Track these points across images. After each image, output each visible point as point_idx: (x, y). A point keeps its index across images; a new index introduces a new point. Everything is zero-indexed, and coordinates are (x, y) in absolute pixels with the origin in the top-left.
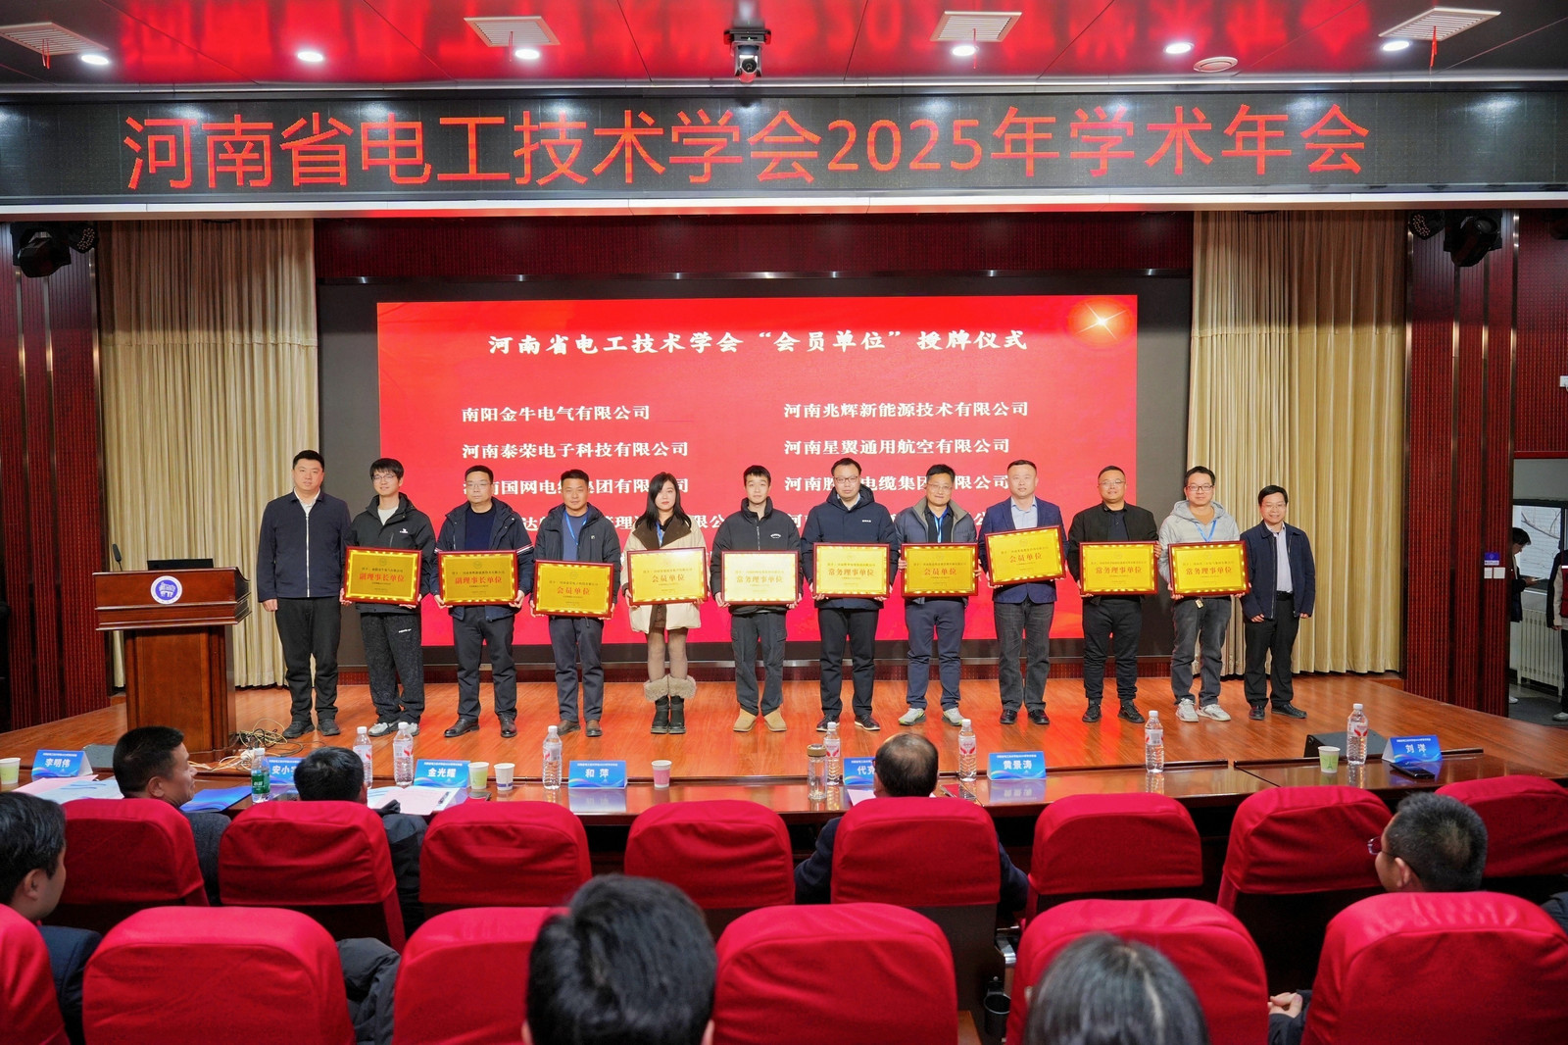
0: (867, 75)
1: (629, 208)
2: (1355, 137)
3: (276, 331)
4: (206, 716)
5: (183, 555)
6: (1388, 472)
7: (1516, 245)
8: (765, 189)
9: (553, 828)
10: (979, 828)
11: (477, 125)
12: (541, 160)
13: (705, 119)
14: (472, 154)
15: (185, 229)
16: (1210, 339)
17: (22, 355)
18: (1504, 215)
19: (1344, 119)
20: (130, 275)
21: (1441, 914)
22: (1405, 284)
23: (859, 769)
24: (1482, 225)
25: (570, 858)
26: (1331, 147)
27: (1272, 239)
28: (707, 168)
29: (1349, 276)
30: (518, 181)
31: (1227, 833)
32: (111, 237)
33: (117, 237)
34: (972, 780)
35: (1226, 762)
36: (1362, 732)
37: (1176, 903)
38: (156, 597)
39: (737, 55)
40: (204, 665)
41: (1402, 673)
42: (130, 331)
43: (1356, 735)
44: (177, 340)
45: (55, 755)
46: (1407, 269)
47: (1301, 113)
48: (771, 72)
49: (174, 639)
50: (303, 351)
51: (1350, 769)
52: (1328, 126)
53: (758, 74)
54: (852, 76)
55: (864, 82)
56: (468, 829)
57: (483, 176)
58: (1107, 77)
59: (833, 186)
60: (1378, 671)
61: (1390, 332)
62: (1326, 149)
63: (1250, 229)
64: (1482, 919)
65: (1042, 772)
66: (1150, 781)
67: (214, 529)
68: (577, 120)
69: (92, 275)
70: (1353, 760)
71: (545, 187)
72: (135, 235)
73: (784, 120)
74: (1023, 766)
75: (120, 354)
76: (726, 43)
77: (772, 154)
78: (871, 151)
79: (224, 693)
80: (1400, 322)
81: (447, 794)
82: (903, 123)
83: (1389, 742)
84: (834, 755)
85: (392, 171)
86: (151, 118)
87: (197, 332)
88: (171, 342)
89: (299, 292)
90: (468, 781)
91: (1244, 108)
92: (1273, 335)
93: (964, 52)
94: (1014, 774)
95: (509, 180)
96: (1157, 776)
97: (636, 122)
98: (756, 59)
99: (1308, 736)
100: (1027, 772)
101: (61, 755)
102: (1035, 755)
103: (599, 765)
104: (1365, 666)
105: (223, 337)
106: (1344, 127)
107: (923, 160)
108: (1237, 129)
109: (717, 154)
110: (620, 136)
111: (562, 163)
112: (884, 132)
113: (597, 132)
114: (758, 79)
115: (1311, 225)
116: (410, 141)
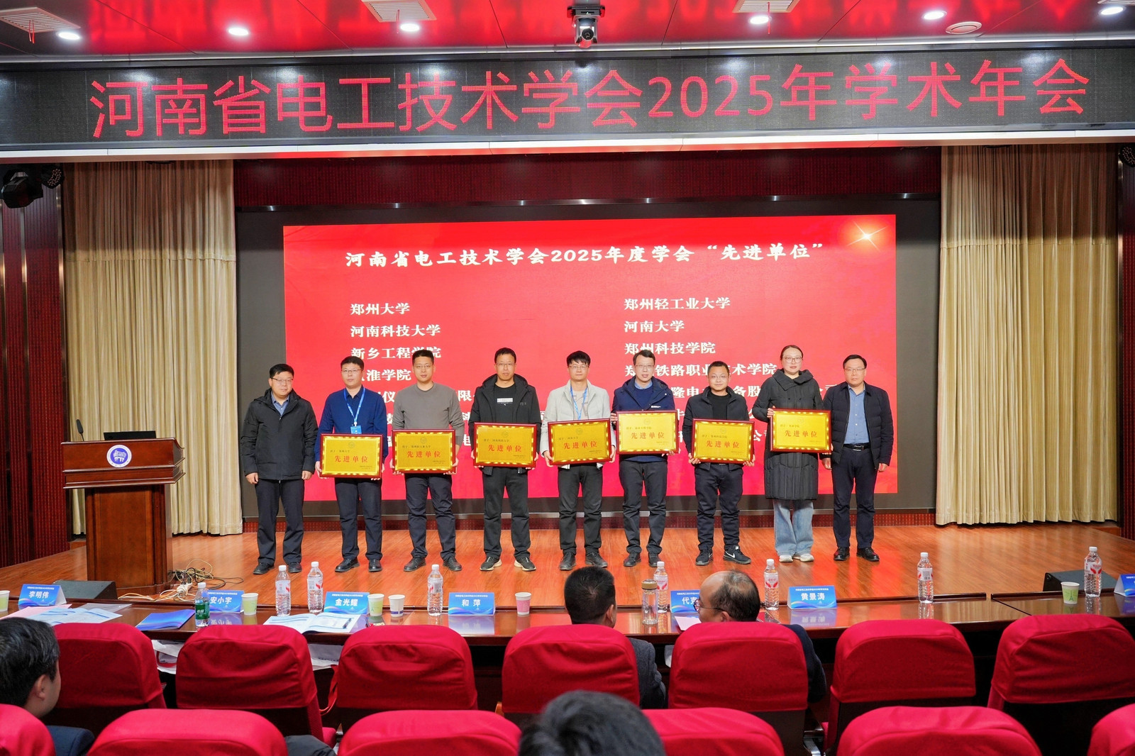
0: (680, 41)
1: (490, 149)
2: (1078, 85)
3: (203, 249)
4: (150, 557)
5: (129, 429)
6: (1105, 357)
8: (599, 132)
9: (445, 647)
10: (791, 647)
11: (369, 83)
12: (419, 112)
13: (550, 77)
14: (365, 102)
15: (132, 169)
16: (955, 249)
19: (1068, 70)
20: (88, 205)
22: (1117, 204)
23: (683, 600)
25: (458, 672)
26: (1057, 95)
27: (1006, 168)
28: (552, 115)
29: (1069, 197)
30: (401, 128)
32: (74, 174)
33: (78, 176)
34: (775, 609)
35: (984, 594)
36: (1097, 570)
37: (969, 710)
38: (111, 462)
39: (578, 25)
40: (148, 516)
41: (1120, 522)
42: (87, 250)
43: (1092, 573)
44: (125, 257)
45: (36, 588)
46: (1117, 191)
47: (1032, 66)
48: (605, 39)
49: (125, 495)
50: (225, 265)
52: (1054, 76)
53: (595, 41)
54: (667, 41)
55: (678, 46)
56: (376, 648)
57: (373, 125)
58: (875, 39)
59: (652, 129)
60: (1099, 520)
61: (1104, 243)
62: (1054, 95)
63: (988, 159)
65: (834, 602)
66: (922, 610)
67: (154, 407)
69: (59, 206)
70: (1090, 593)
71: (422, 132)
72: (92, 173)
73: (613, 77)
74: (817, 597)
75: (80, 268)
76: (568, 17)
77: (603, 105)
78: (684, 101)
79: (163, 539)
80: (1112, 234)
81: (351, 619)
82: (710, 78)
83: (1120, 578)
84: (663, 588)
85: (301, 121)
86: (111, 81)
87: (141, 251)
88: (120, 258)
89: (221, 218)
90: (368, 609)
91: (987, 63)
92: (1007, 246)
93: (760, 21)
94: (810, 604)
95: (394, 128)
96: (928, 606)
97: (496, 81)
98: (593, 29)
99: (1046, 574)
100: (820, 602)
101: (41, 588)
102: (828, 589)
103: (472, 596)
104: (1088, 516)
105: (161, 254)
106: (1070, 77)
107: (727, 107)
108: (981, 80)
109: (560, 105)
110: (482, 92)
111: (436, 113)
112: (694, 86)
113: (464, 88)
114: (595, 45)
115: (1037, 156)
116: (316, 98)
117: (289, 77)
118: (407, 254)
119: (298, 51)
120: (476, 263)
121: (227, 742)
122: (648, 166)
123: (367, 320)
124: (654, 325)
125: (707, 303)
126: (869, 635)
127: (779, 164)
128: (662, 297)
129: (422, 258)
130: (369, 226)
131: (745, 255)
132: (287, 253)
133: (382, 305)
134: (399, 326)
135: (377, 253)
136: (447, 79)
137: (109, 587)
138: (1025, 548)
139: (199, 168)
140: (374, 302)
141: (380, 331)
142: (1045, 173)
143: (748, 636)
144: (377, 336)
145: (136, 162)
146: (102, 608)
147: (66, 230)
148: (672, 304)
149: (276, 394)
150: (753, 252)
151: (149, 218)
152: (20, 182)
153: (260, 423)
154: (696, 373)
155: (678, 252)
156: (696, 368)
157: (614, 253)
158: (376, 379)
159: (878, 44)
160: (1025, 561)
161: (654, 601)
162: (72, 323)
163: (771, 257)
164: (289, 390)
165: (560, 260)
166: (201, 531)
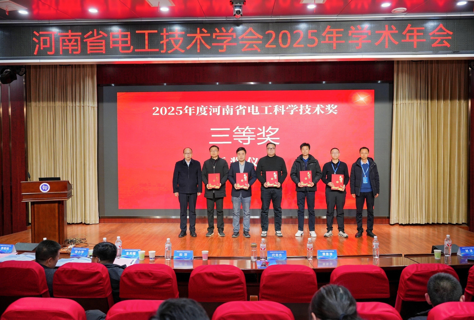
1: (199, 61)
2: (448, 35)
3: (84, 102)
4: (57, 234)
5: (52, 176)
6: (463, 151)
8: (244, 54)
9: (164, 273)
10: (309, 276)
11: (148, 33)
12: (169, 45)
13: (224, 30)
14: (146, 42)
15: (54, 68)
16: (400, 105)
19: (444, 28)
20: (36, 83)
21: (469, 310)
22: (468, 86)
23: (272, 255)
25: (170, 284)
26: (439, 38)
27: (421, 70)
28: (225, 47)
29: (448, 82)
30: (162, 51)
32: (30, 70)
33: (32, 70)
35: (402, 255)
37: (374, 304)
38: (41, 190)
39: (234, 9)
40: (57, 215)
41: (468, 224)
42: (36, 102)
44: (51, 105)
45: (4, 246)
46: (469, 81)
47: (429, 27)
48: (245, 15)
49: (47, 205)
50: (93, 109)
51: (445, 258)
52: (438, 31)
53: (241, 15)
54: (274, 16)
55: (278, 17)
56: (136, 273)
57: (150, 50)
58: (361, 15)
59: (267, 52)
60: (459, 223)
61: (463, 102)
62: (437, 39)
63: (414, 66)
65: (336, 257)
66: (374, 261)
67: (62, 167)
68: (181, 31)
69: (24, 83)
71: (170, 53)
72: (38, 69)
73: (251, 31)
74: (329, 255)
75: (33, 109)
76: (230, 5)
77: (246, 42)
78: (280, 41)
79: (63, 226)
80: (466, 99)
81: (133, 260)
82: (291, 32)
85: (120, 48)
86: (42, 31)
87: (58, 102)
88: (49, 105)
89: (91, 89)
90: (139, 257)
91: (409, 25)
92: (422, 103)
93: (311, 7)
94: (326, 257)
95: (158, 51)
96: (377, 259)
97: (201, 32)
98: (241, 10)
99: (433, 246)
100: (331, 257)
101: (6, 246)
102: (334, 251)
103: (184, 252)
104: (455, 221)
105: (66, 104)
106: (445, 31)
107: (298, 44)
108: (407, 33)
109: (228, 42)
110: (196, 36)
111: (176, 45)
112: (285, 34)
113: (188, 35)
114: (242, 17)
115: (435, 65)
116: (126, 39)
117: (116, 30)
119: (119, 19)
122: (271, 68)
126: (345, 271)
132: (118, 103)
138: (428, 235)
139: (83, 68)
142: (438, 72)
145: (56, 65)
146: (31, 254)
147: (27, 94)
151: (62, 89)
152: (8, 73)
159: (363, 17)
160: (427, 241)
162: (29, 132)
166: (82, 222)
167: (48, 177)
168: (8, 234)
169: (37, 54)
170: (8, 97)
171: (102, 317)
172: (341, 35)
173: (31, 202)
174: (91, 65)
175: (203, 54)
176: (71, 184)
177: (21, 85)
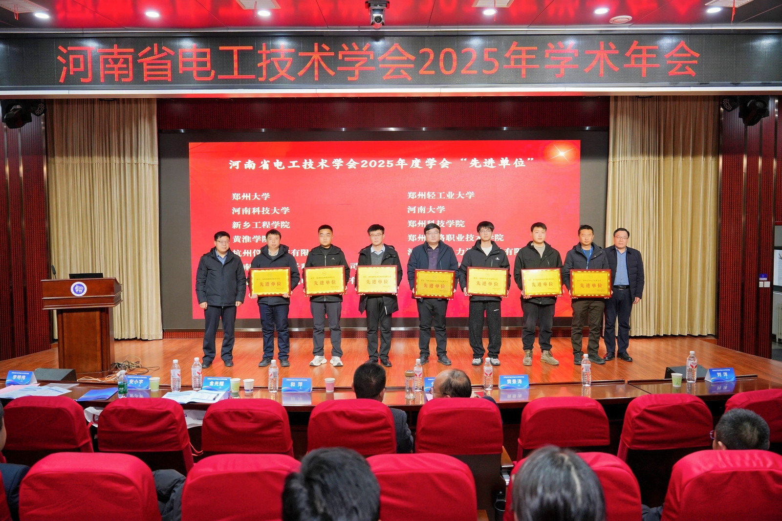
0: (440, 25)
1: (317, 94)
2: (693, 58)
3: (137, 157)
4: (99, 354)
5: (89, 271)
6: (710, 232)
7: (777, 115)
8: (388, 84)
9: (270, 412)
10: (490, 414)
11: (238, 50)
12: (271, 69)
13: (356, 48)
14: (236, 65)
15: (91, 103)
16: (618, 163)
17: (7, 169)
18: (770, 99)
19: (685, 46)
20: (62, 128)
21: (733, 462)
22: (719, 135)
24: (759, 104)
25: (280, 428)
26: (680, 63)
27: (650, 110)
28: (357, 73)
29: (690, 130)
30: (260, 79)
31: (623, 417)
32: (53, 107)
33: (56, 107)
34: (491, 389)
35: (624, 381)
36: (694, 366)
37: (593, 455)
38: (73, 293)
39: (372, 14)
40: (98, 327)
41: (716, 336)
42: (62, 156)
43: (691, 367)
44: (87, 161)
45: (18, 373)
46: (720, 127)
47: (664, 45)
48: (391, 23)
49: (83, 314)
50: (151, 167)
51: (688, 385)
52: (678, 52)
53: (383, 24)
54: (432, 25)
55: (438, 28)
56: (226, 413)
57: (241, 77)
59: (421, 82)
60: (704, 335)
61: (711, 160)
62: (677, 64)
63: (639, 104)
64: (755, 465)
65: (528, 385)
66: (584, 390)
67: (105, 258)
69: (43, 128)
70: (689, 380)
71: (273, 82)
72: (65, 106)
73: (396, 48)
74: (517, 382)
75: (57, 168)
76: (366, 8)
77: (389, 65)
78: (441, 64)
79: (108, 342)
80: (716, 154)
81: (219, 394)
82: (458, 50)
83: (708, 371)
84: (419, 376)
85: (195, 74)
86: (71, 46)
87: (97, 157)
88: (83, 162)
89: (149, 137)
90: (230, 388)
91: (636, 42)
92: (650, 161)
93: (490, 13)
94: (513, 387)
95: (255, 79)
96: (588, 388)
97: (321, 49)
98: (382, 16)
99: (667, 368)
100: (519, 385)
101: (21, 373)
102: (524, 377)
103: (297, 380)
104: (697, 332)
105: (110, 160)
106: (687, 52)
107: (468, 69)
108: (632, 54)
109: (362, 65)
110: (312, 56)
111: (282, 70)
112: (448, 54)
113: (300, 54)
114: (383, 27)
115: (670, 103)
116: (204, 59)
117: (188, 45)
118: (269, 161)
119: (193, 28)
120: (313, 168)
121: (112, 474)
122: (425, 107)
123: (242, 204)
124: (426, 208)
125: (460, 195)
126: (543, 406)
127: (507, 107)
128: (431, 191)
129: (278, 164)
130: (245, 143)
131: (484, 164)
132: (190, 159)
133: (253, 194)
134: (263, 208)
135: (250, 161)
136: (290, 47)
137: (71, 373)
138: (658, 352)
139: (135, 104)
140: (247, 192)
141: (251, 211)
142: (675, 114)
143: (465, 406)
144: (249, 214)
145: (94, 99)
146: (59, 386)
147: (48, 144)
148: (438, 196)
149: (219, 251)
150: (490, 162)
151: (102, 138)
152: (17, 111)
153: (208, 269)
154: (452, 240)
155: (442, 162)
156: (452, 236)
157: (401, 162)
158: (248, 241)
159: (566, 29)
160: (658, 360)
161: (413, 384)
162: (52, 204)
163: (501, 166)
164: (227, 248)
165: (367, 166)
166: (136, 338)
167: (83, 273)
168: (22, 356)
169: (64, 81)
170: (18, 148)
171: (179, 481)
172: (534, 56)
173: (57, 310)
174: (148, 99)
175: (323, 84)
176: (119, 282)
177: (39, 131)
